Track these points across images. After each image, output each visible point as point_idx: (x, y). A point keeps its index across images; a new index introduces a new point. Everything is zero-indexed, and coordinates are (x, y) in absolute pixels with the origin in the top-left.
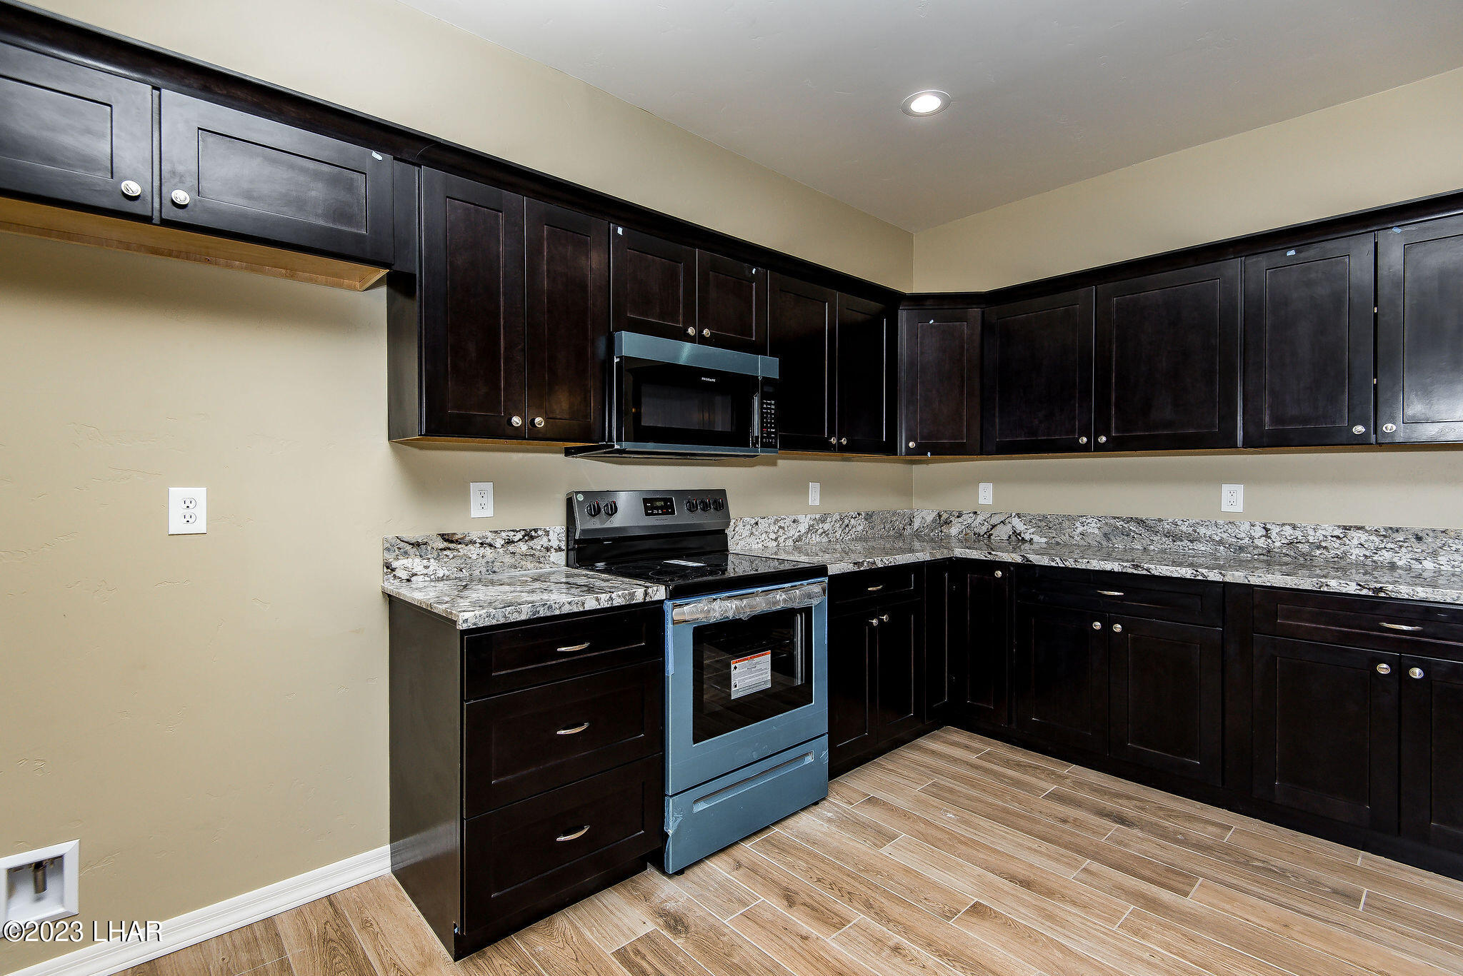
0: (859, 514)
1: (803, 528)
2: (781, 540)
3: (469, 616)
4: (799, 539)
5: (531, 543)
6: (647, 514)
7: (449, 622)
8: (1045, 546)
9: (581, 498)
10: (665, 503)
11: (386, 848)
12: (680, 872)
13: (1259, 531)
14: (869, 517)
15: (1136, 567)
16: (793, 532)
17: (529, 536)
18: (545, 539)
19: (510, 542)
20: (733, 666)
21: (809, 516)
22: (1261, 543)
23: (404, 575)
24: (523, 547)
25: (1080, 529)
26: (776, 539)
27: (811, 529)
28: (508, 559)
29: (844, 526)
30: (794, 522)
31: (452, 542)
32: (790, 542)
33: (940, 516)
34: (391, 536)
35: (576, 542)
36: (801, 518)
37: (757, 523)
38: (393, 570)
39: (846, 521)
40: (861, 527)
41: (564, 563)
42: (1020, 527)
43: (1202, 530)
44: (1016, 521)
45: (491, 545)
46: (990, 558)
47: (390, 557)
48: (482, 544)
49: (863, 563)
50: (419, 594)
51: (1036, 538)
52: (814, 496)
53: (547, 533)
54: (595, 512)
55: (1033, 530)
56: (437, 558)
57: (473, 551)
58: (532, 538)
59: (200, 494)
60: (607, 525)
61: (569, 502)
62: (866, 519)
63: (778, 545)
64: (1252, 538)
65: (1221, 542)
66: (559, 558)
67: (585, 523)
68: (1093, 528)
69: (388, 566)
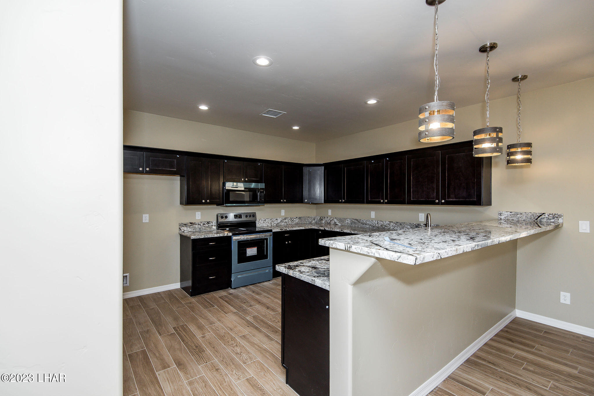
0: (297, 218)
1: (279, 221)
2: (272, 224)
3: (193, 237)
4: (278, 224)
5: (209, 224)
6: (235, 218)
7: (189, 238)
8: (340, 226)
9: (219, 215)
10: (240, 216)
11: (179, 283)
12: (235, 288)
13: (376, 223)
14: (300, 218)
15: (342, 230)
16: (276, 222)
17: (208, 223)
18: (212, 224)
19: (204, 224)
20: (247, 250)
21: (281, 219)
22: (377, 225)
23: (183, 230)
24: (207, 225)
25: (347, 222)
26: (271, 224)
27: (281, 221)
28: (204, 228)
29: (292, 221)
30: (276, 220)
31: (192, 224)
32: (275, 225)
33: (321, 218)
34: (180, 223)
35: (218, 224)
36: (278, 219)
37: (265, 220)
38: (181, 229)
39: (292, 219)
40: (297, 221)
41: (216, 229)
42: (336, 221)
43: (367, 222)
44: (335, 219)
45: (200, 225)
46: (319, 228)
47: (180, 227)
48: (198, 225)
49: (283, 229)
50: (186, 234)
51: (339, 224)
52: (283, 213)
53: (212, 222)
54: (222, 217)
55: (338, 222)
56: (189, 227)
57: (197, 226)
58: (209, 223)
59: (148, 215)
60: (225, 221)
61: (217, 215)
62: (299, 219)
63: (271, 225)
64: (375, 224)
65: (370, 225)
66: (215, 228)
67: (220, 220)
68: (349, 221)
69: (180, 229)
